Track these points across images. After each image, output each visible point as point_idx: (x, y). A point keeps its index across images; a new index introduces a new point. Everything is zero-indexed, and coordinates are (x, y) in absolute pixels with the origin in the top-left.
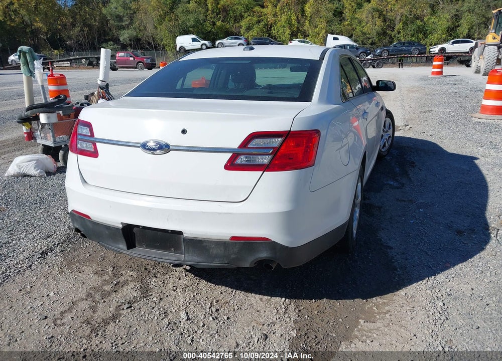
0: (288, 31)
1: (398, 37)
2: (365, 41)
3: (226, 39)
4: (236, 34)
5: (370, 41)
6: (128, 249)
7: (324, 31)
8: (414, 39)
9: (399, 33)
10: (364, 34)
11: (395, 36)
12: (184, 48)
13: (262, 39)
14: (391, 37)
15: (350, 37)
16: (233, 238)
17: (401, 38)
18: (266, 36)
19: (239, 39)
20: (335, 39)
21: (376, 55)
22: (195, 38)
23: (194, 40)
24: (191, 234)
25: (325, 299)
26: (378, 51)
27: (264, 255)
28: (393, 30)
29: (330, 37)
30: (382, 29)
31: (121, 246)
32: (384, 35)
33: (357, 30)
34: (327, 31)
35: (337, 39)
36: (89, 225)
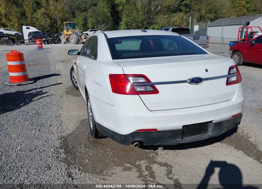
2: (43, 29)
5: (46, 30)
6: (182, 140)
7: (17, 24)
9: (60, 26)
10: (41, 25)
11: (59, 27)
14: (57, 28)
15: (34, 27)
16: (233, 116)
20: (27, 28)
21: (55, 37)
24: (218, 120)
26: (56, 35)
27: (238, 121)
28: (57, 25)
29: (24, 27)
30: (51, 23)
31: (178, 140)
32: (52, 27)
33: (37, 23)
34: (19, 24)
35: (29, 28)
36: (155, 134)
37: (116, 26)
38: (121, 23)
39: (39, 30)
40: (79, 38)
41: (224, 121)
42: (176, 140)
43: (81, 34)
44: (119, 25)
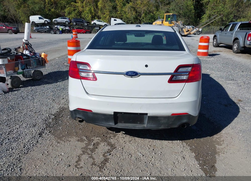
0: (90, 16)
1: (143, 20)
2: (128, 21)
3: (58, 18)
4: (62, 16)
6: (115, 125)
7: (108, 16)
8: (150, 21)
9: (143, 18)
10: (128, 18)
11: (142, 20)
12: (35, 22)
13: (78, 19)
14: (140, 20)
15: (121, 19)
16: (173, 114)
17: (145, 21)
18: (79, 17)
19: (66, 19)
20: (115, 20)
22: (40, 17)
23: (40, 18)
24: (152, 114)
25: (195, 139)
27: (185, 121)
28: (141, 17)
29: (112, 19)
30: (136, 16)
31: (111, 124)
32: (136, 19)
33: (124, 16)
34: (110, 16)
35: (116, 20)
36: (90, 115)
37: (197, 19)
38: (203, 16)
39: (124, 22)
40: (180, 30)
41: (159, 117)
42: (109, 124)
43: (183, 26)
44: (201, 19)
